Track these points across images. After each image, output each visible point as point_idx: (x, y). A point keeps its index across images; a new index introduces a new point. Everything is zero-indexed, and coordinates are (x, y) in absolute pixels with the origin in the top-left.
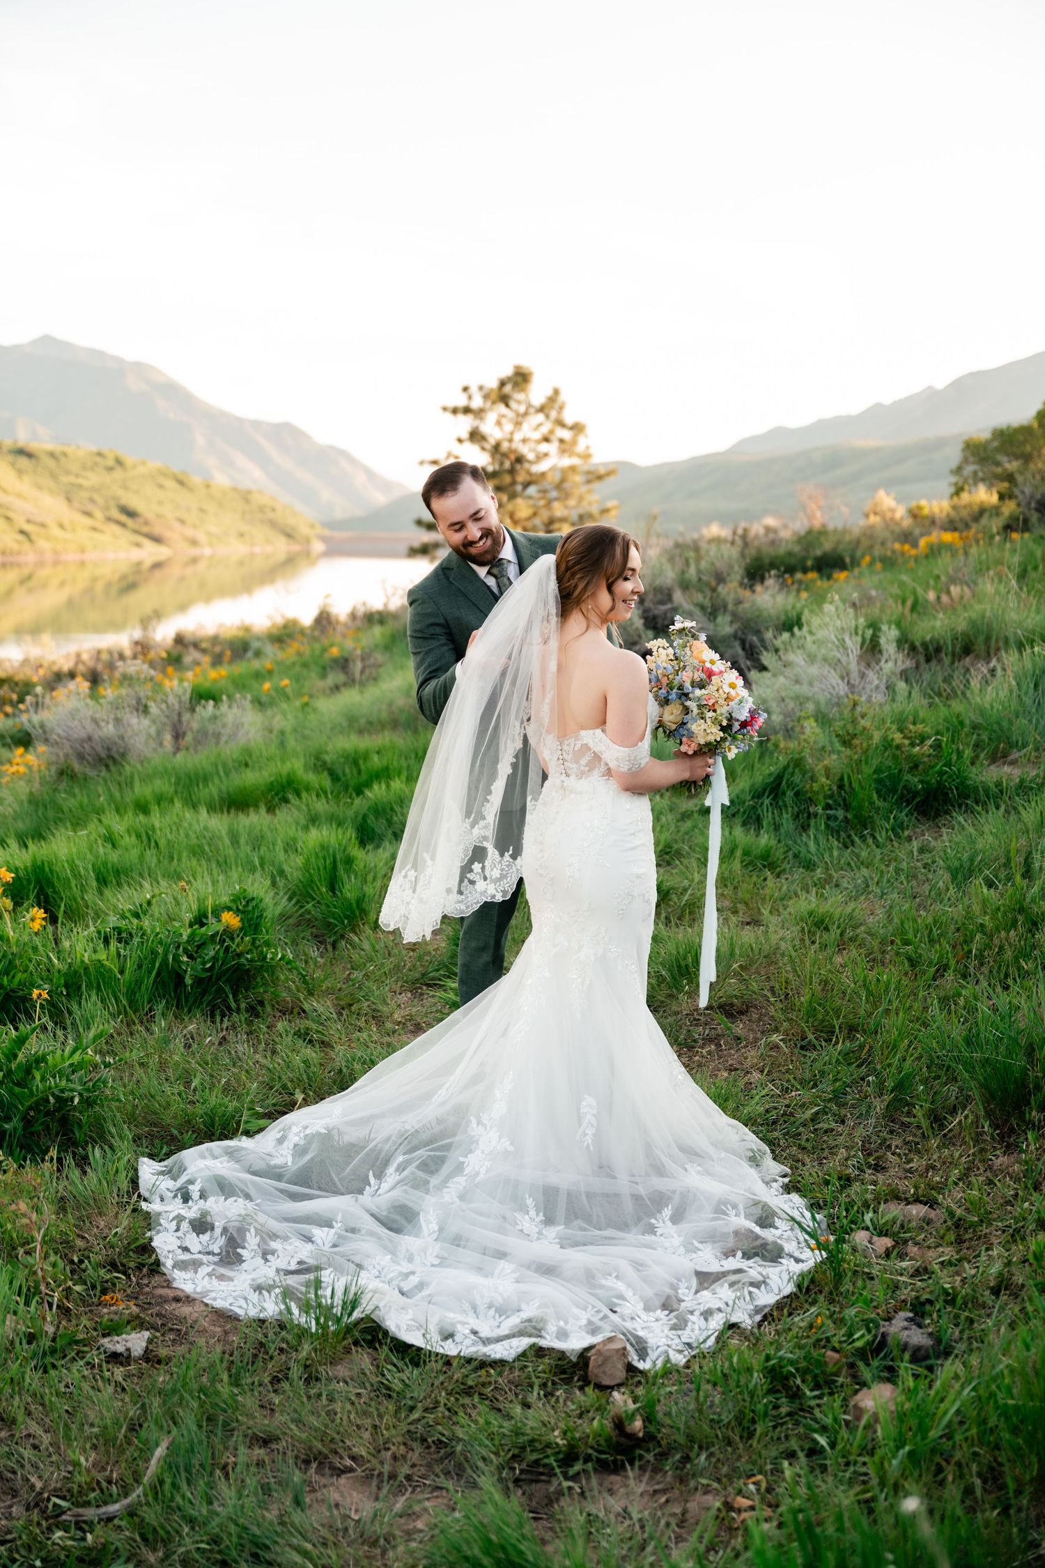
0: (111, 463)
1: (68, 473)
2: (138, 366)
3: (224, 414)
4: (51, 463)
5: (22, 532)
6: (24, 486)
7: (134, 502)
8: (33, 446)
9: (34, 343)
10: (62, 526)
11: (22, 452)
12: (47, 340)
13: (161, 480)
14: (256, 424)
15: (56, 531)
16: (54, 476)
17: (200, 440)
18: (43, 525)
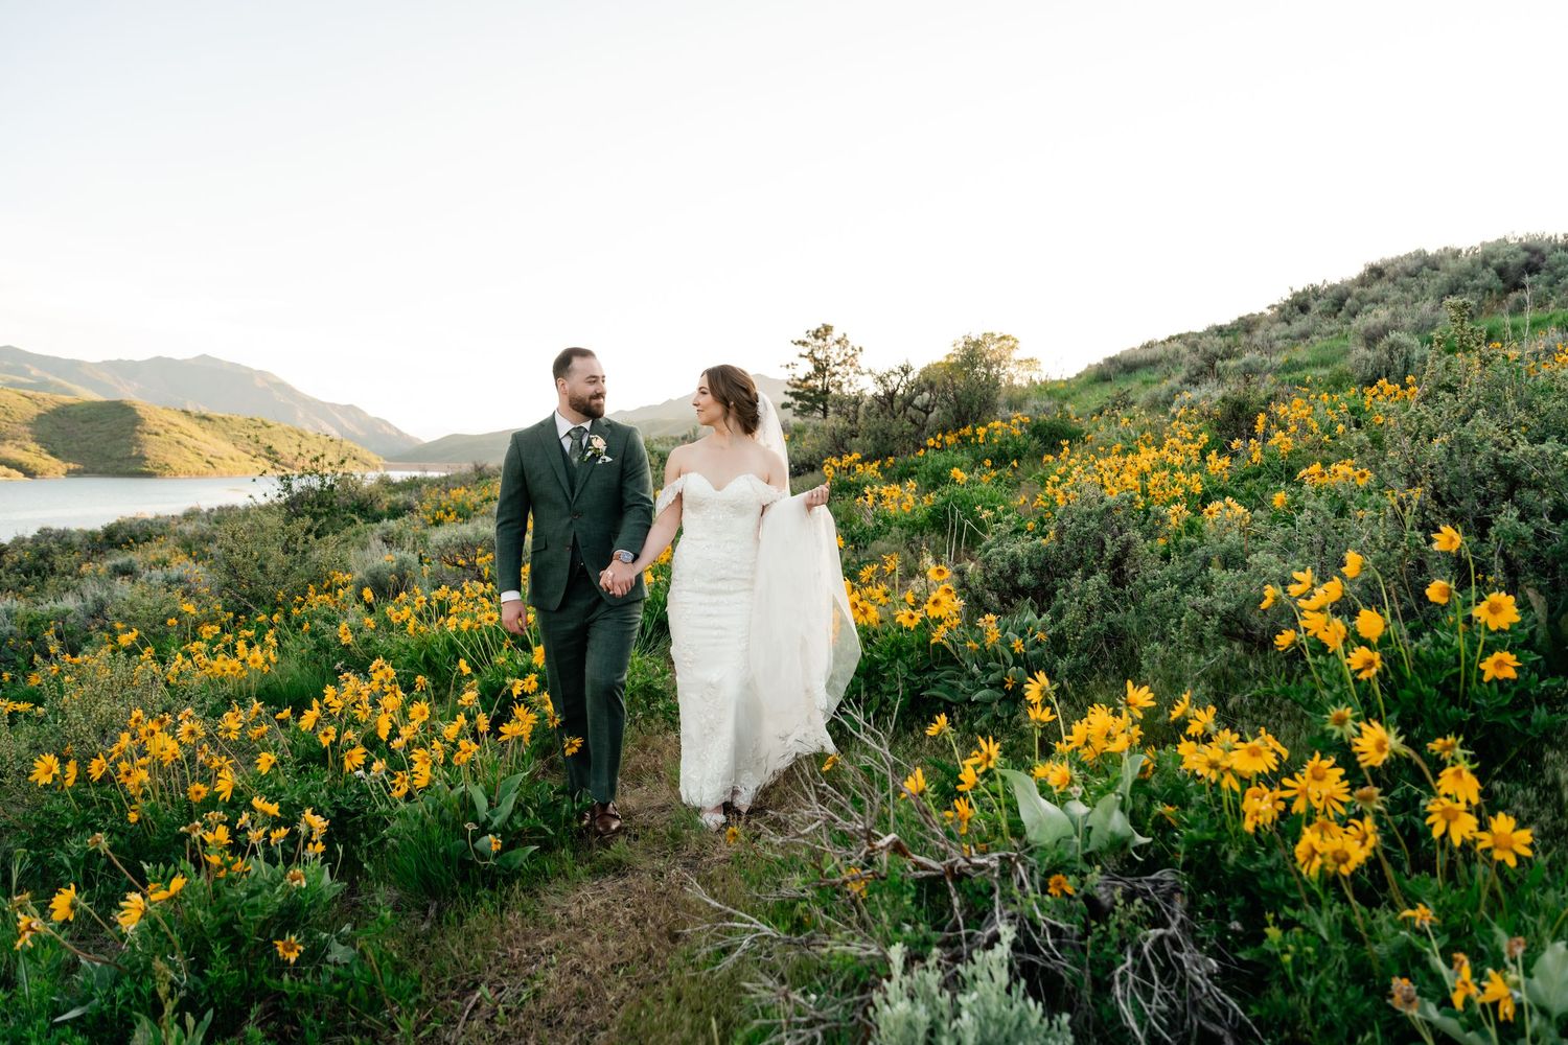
0: (259, 424)
1: (233, 429)
2: (261, 372)
3: (314, 400)
4: (223, 424)
5: (208, 462)
6: (208, 436)
7: (276, 447)
8: (211, 414)
9: (196, 358)
10: (232, 459)
11: (204, 418)
12: (204, 357)
13: (290, 434)
14: (333, 406)
15: (231, 462)
16: (225, 432)
17: (300, 415)
18: (221, 458)
